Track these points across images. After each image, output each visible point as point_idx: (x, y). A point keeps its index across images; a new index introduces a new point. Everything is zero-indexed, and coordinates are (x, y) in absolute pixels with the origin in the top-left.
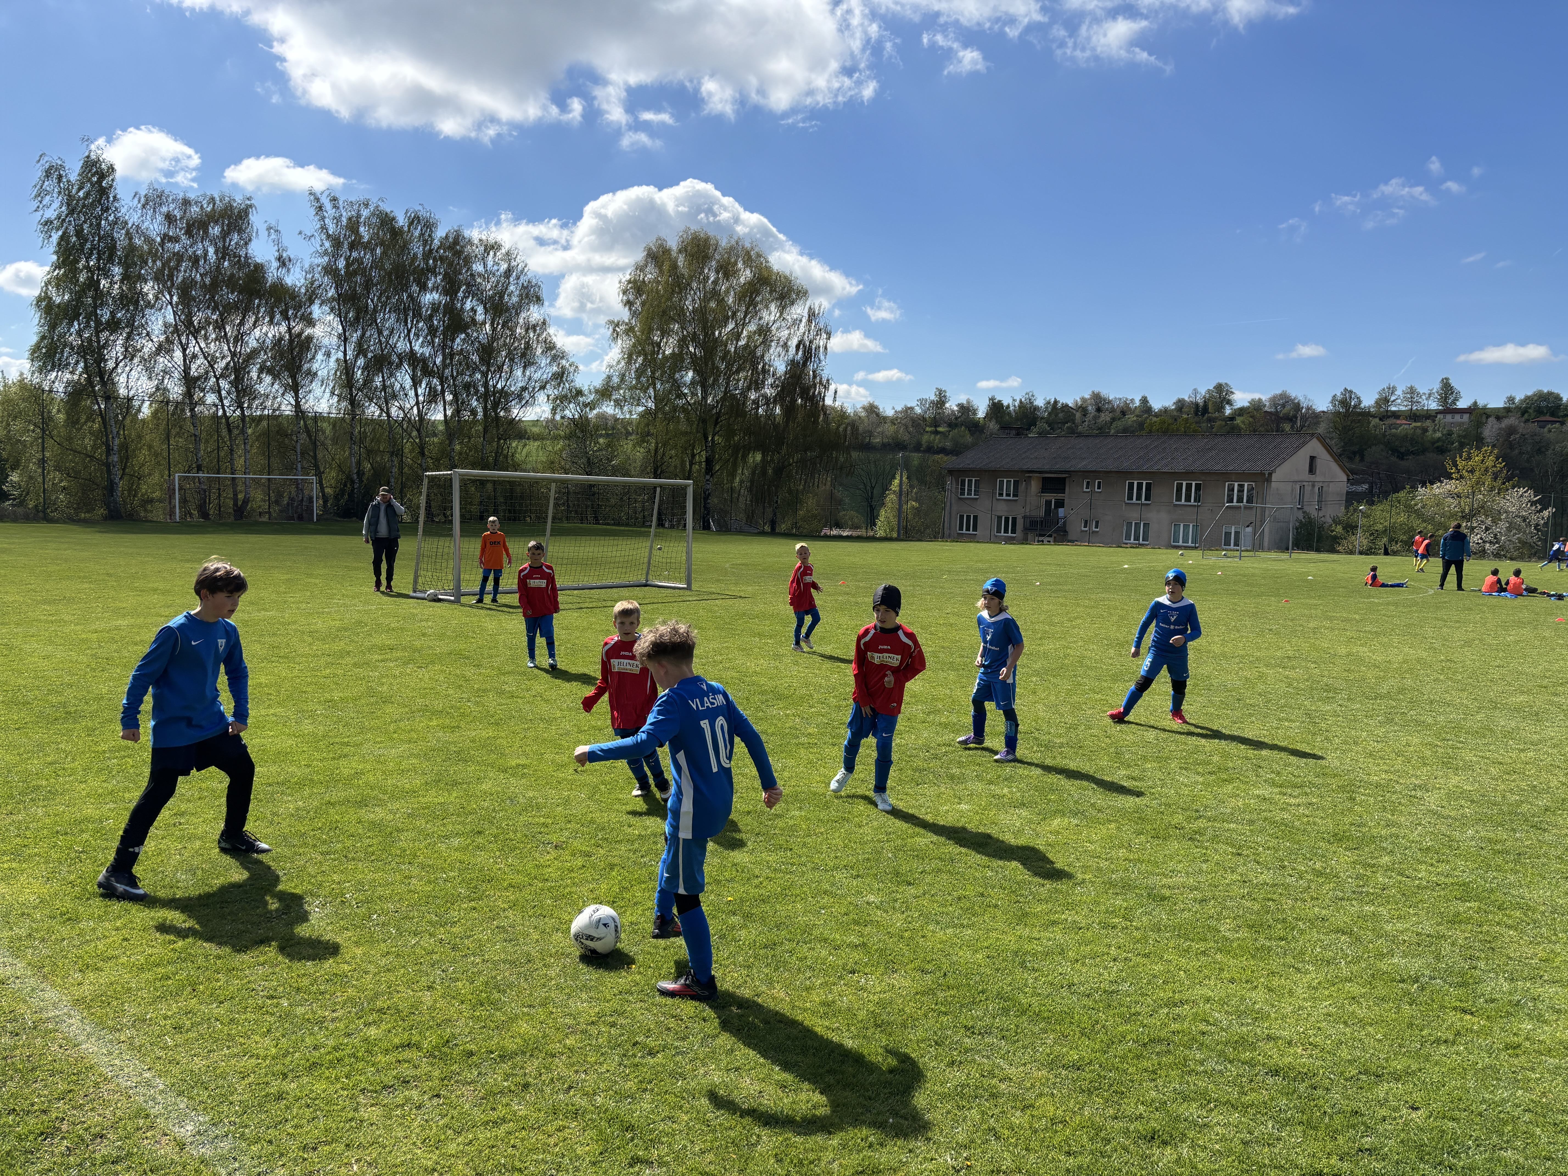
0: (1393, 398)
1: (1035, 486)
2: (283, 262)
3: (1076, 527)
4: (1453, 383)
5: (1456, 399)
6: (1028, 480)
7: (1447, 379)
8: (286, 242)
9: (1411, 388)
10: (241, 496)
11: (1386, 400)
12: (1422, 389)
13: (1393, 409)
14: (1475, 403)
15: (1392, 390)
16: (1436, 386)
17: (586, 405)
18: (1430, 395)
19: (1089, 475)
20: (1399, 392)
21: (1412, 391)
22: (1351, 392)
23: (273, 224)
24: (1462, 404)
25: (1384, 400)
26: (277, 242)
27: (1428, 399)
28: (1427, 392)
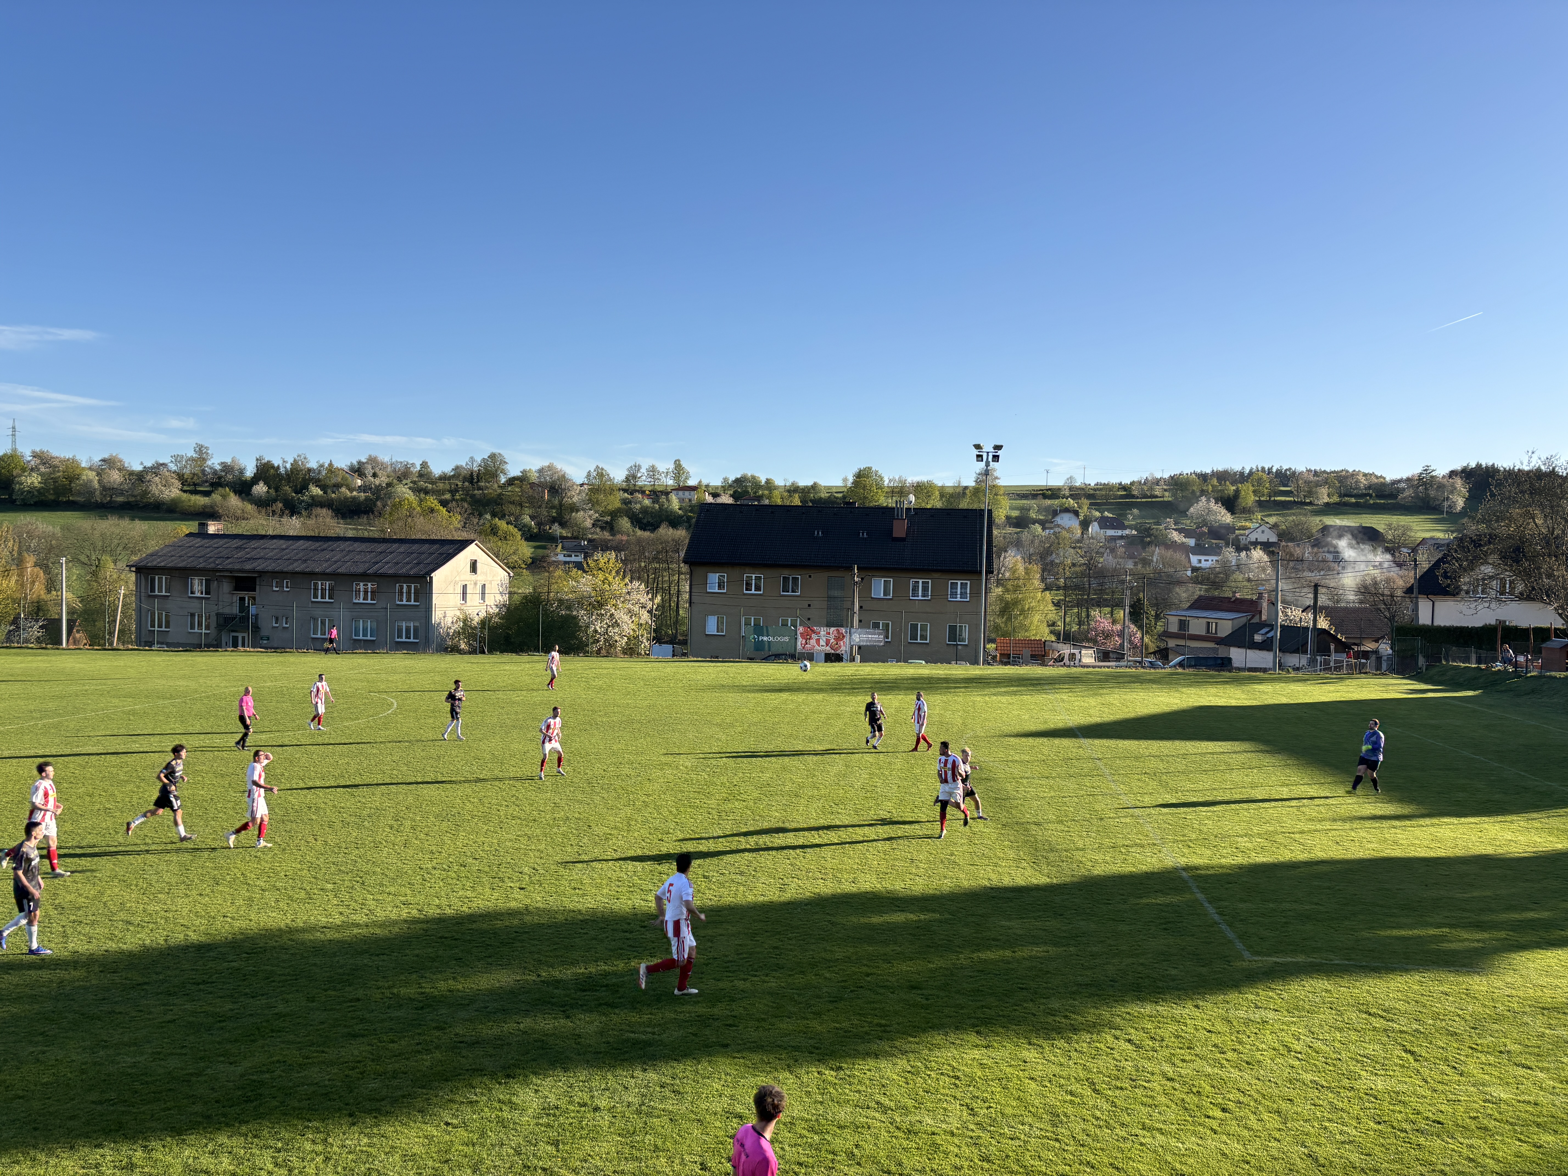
0: (639, 475)
1: (226, 584)
3: (267, 624)
4: (684, 464)
5: (687, 478)
6: (219, 579)
7: (679, 461)
9: (653, 467)
11: (634, 477)
12: (661, 468)
13: (639, 483)
14: (700, 482)
15: (638, 467)
16: (671, 466)
18: (667, 473)
19: (277, 575)
20: (643, 470)
21: (653, 470)
22: (602, 469)
24: (691, 482)
25: (632, 477)
27: (666, 477)
28: (665, 471)
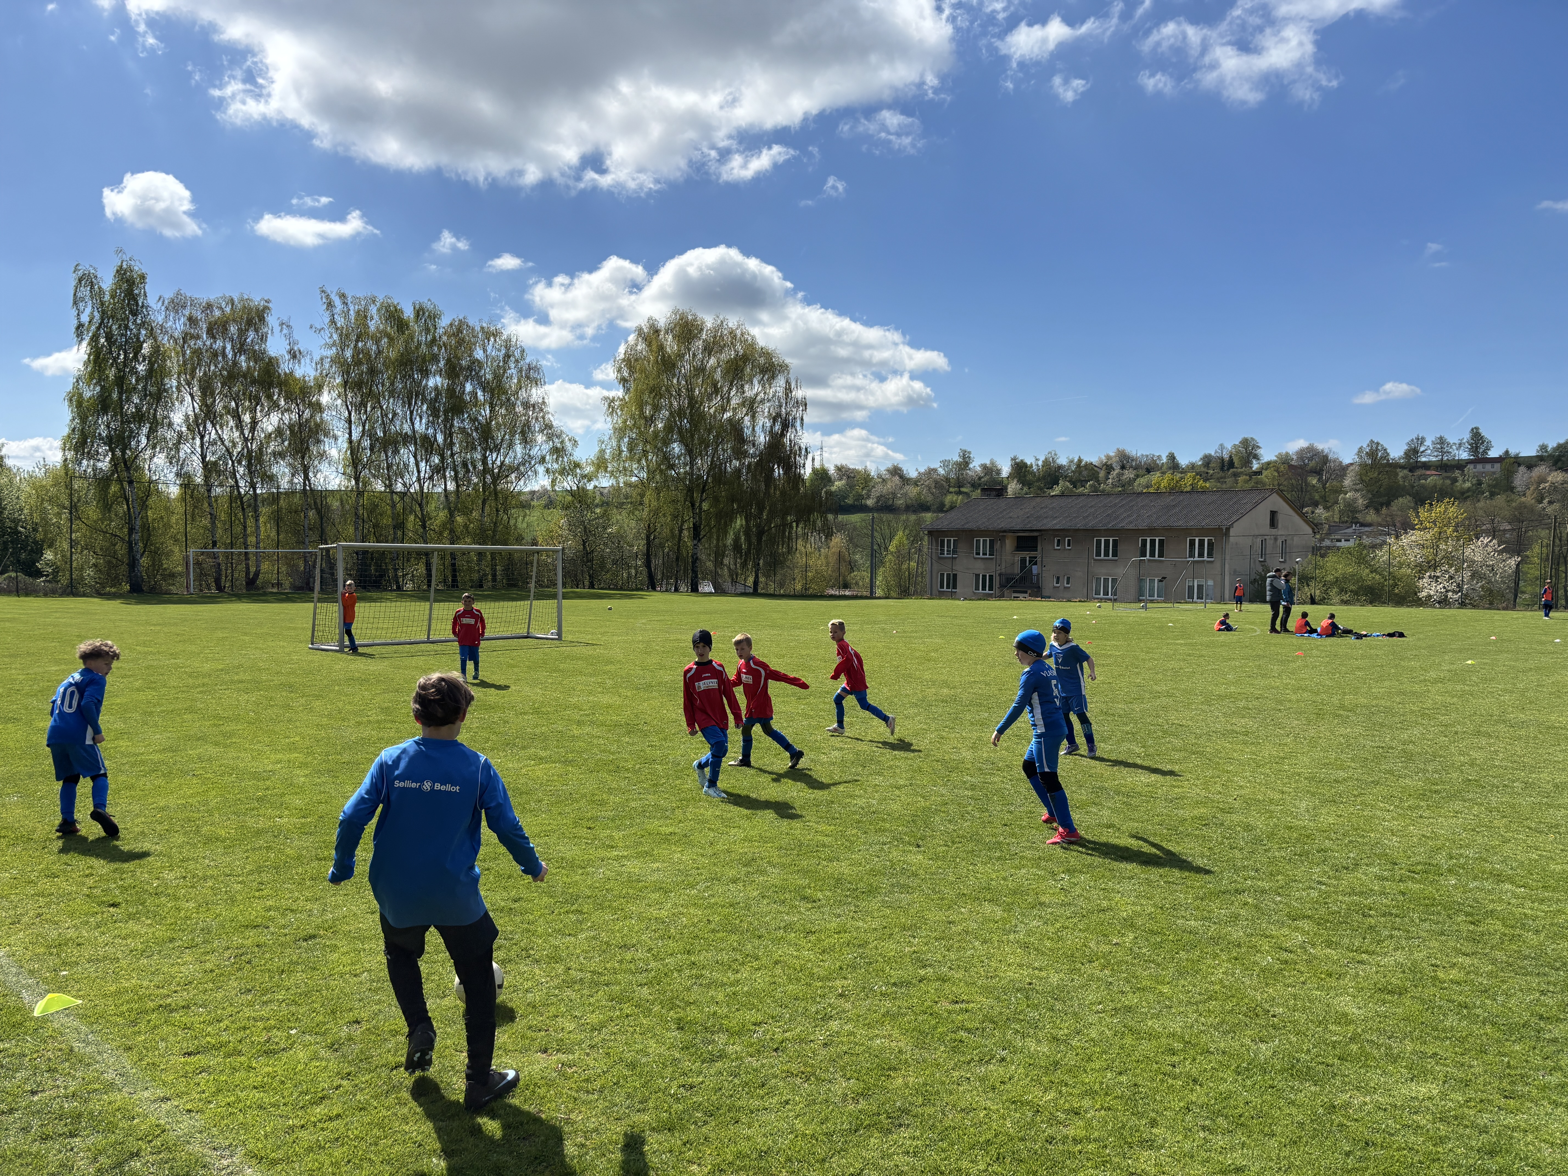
0: (1422, 449)
1: (1009, 544)
2: (294, 355)
3: (1048, 583)
4: (1484, 432)
5: (1487, 449)
6: (1002, 539)
7: (1477, 428)
8: (296, 336)
9: (1441, 438)
10: (253, 569)
11: (1415, 451)
12: (1452, 439)
13: (1424, 459)
14: (1507, 452)
15: (1422, 441)
16: (1467, 436)
17: (584, 476)
18: (1460, 445)
19: (1060, 534)
20: (1428, 443)
21: (1442, 441)
22: (1378, 444)
23: (285, 320)
24: (1493, 454)
25: (1413, 452)
26: (289, 337)
27: (1458, 449)
28: (1457, 442)
